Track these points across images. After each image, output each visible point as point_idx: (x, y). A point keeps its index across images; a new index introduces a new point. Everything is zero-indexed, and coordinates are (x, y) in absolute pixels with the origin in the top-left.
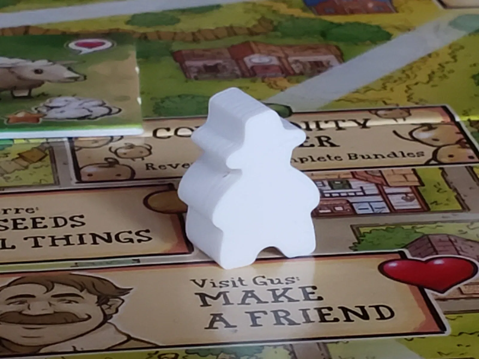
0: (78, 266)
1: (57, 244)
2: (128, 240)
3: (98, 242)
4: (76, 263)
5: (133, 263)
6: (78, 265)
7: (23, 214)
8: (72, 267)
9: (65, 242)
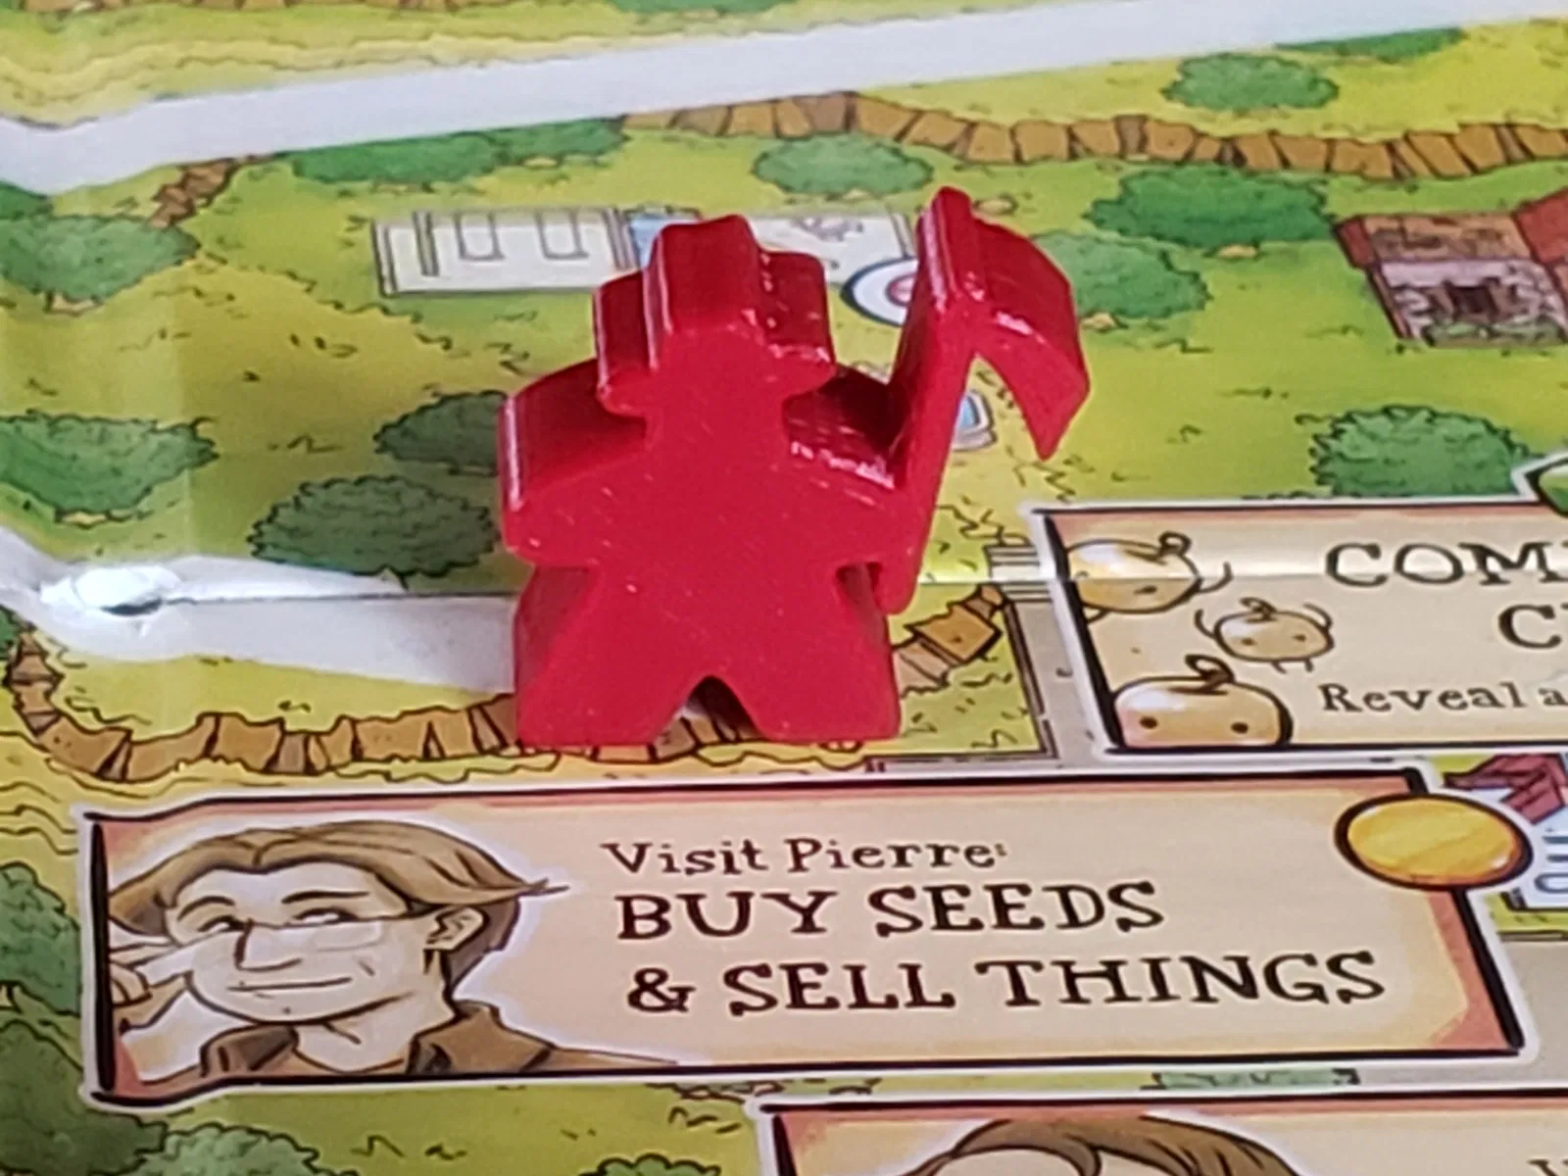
0: (1161, 1087)
1: (1083, 993)
2: (1306, 992)
3: (1212, 993)
4: (1157, 1076)
5: (1337, 1083)
6: (1165, 1080)
7: (958, 869)
8: (1145, 1088)
9: (1106, 987)
